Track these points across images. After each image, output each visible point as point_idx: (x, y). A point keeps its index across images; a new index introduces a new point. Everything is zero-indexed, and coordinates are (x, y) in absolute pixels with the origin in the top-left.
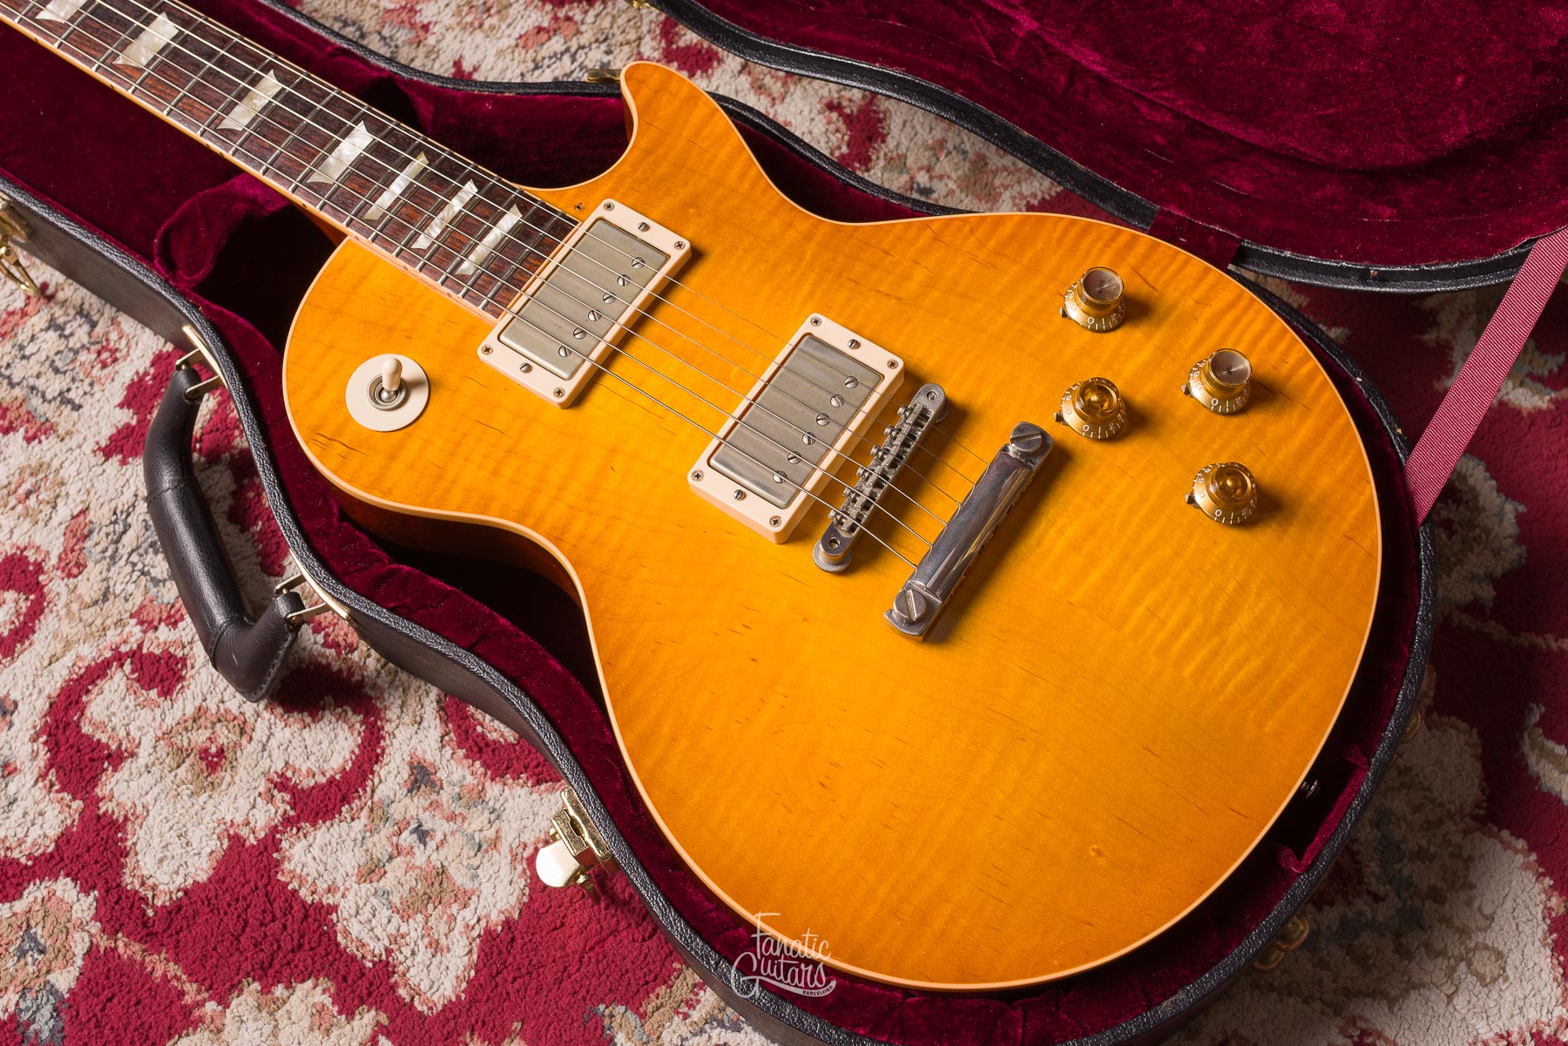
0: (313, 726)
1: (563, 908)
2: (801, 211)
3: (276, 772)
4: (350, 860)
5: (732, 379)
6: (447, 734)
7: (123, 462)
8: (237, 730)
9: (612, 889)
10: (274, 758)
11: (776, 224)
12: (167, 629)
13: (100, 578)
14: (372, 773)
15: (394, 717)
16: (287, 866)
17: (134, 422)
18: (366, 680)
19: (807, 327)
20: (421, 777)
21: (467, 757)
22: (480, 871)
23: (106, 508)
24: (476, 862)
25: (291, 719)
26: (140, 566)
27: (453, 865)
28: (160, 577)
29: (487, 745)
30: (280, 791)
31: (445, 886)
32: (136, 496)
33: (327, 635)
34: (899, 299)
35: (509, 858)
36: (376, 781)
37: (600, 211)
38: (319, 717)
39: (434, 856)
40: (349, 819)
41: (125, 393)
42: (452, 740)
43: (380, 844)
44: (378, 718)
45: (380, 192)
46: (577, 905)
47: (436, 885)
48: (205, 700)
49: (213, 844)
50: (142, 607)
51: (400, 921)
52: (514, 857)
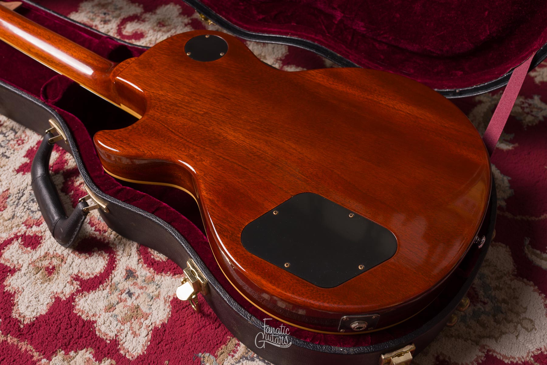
0: (89, 258)
1: (184, 318)
3: (74, 274)
4: (102, 304)
6: (140, 259)
7: (23, 174)
8: (61, 260)
9: (203, 310)
10: (74, 269)
12: (36, 227)
13: (11, 211)
14: (112, 273)
15: (120, 254)
16: (77, 307)
17: (28, 162)
18: (110, 242)
20: (130, 274)
21: (147, 267)
22: (152, 307)
23: (16, 189)
24: (151, 303)
25: (81, 256)
26: (27, 207)
27: (142, 304)
28: (34, 210)
29: (155, 262)
30: (75, 281)
31: (139, 312)
32: (27, 184)
33: (96, 227)
35: (164, 301)
36: (113, 276)
38: (92, 255)
39: (135, 302)
40: (102, 290)
41: (26, 153)
42: (142, 261)
43: (114, 298)
44: (114, 254)
46: (190, 317)
47: (135, 312)
48: (49, 250)
49: (49, 300)
50: (27, 220)
51: (121, 325)
52: (165, 301)
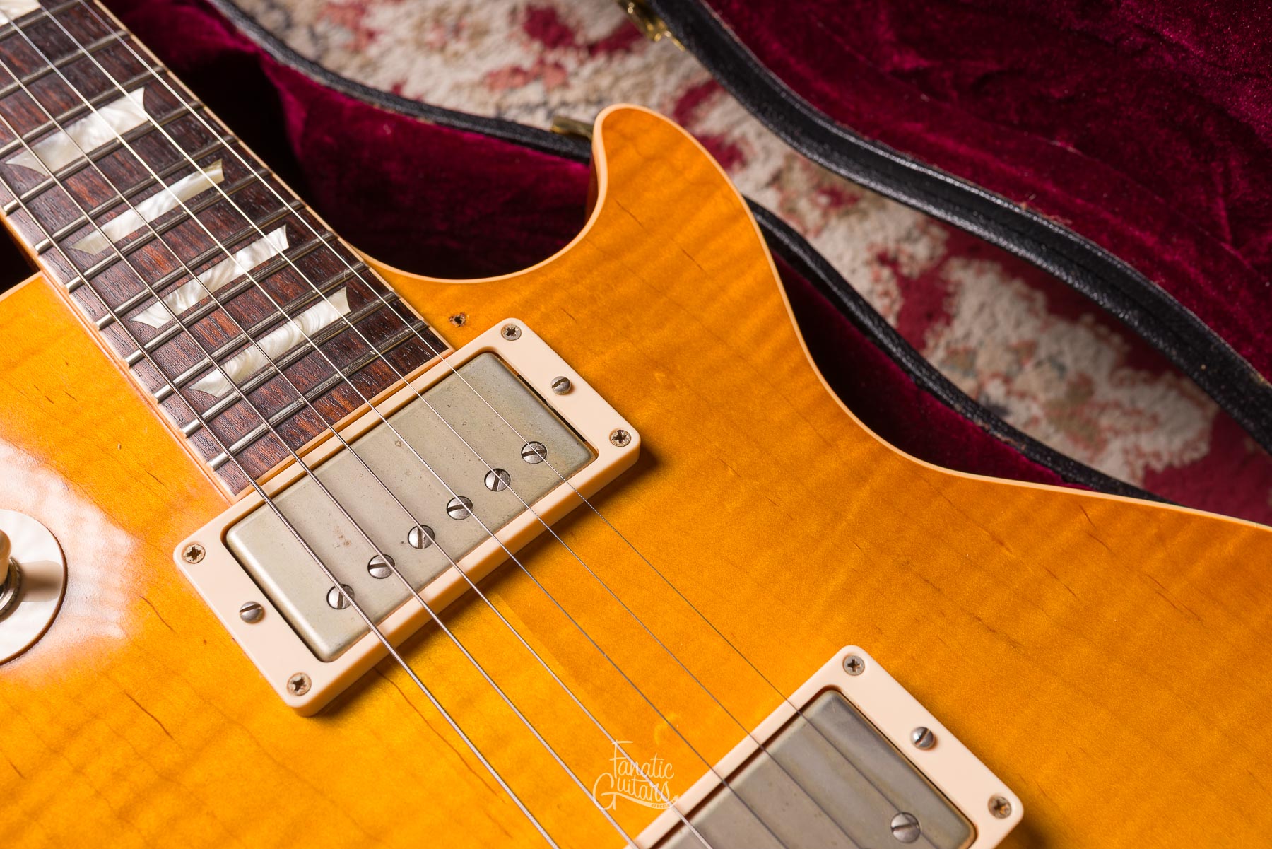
2: (853, 424)
5: (657, 739)
11: (805, 437)
19: (831, 672)
34: (1014, 644)
37: (492, 337)
45: (117, 208)
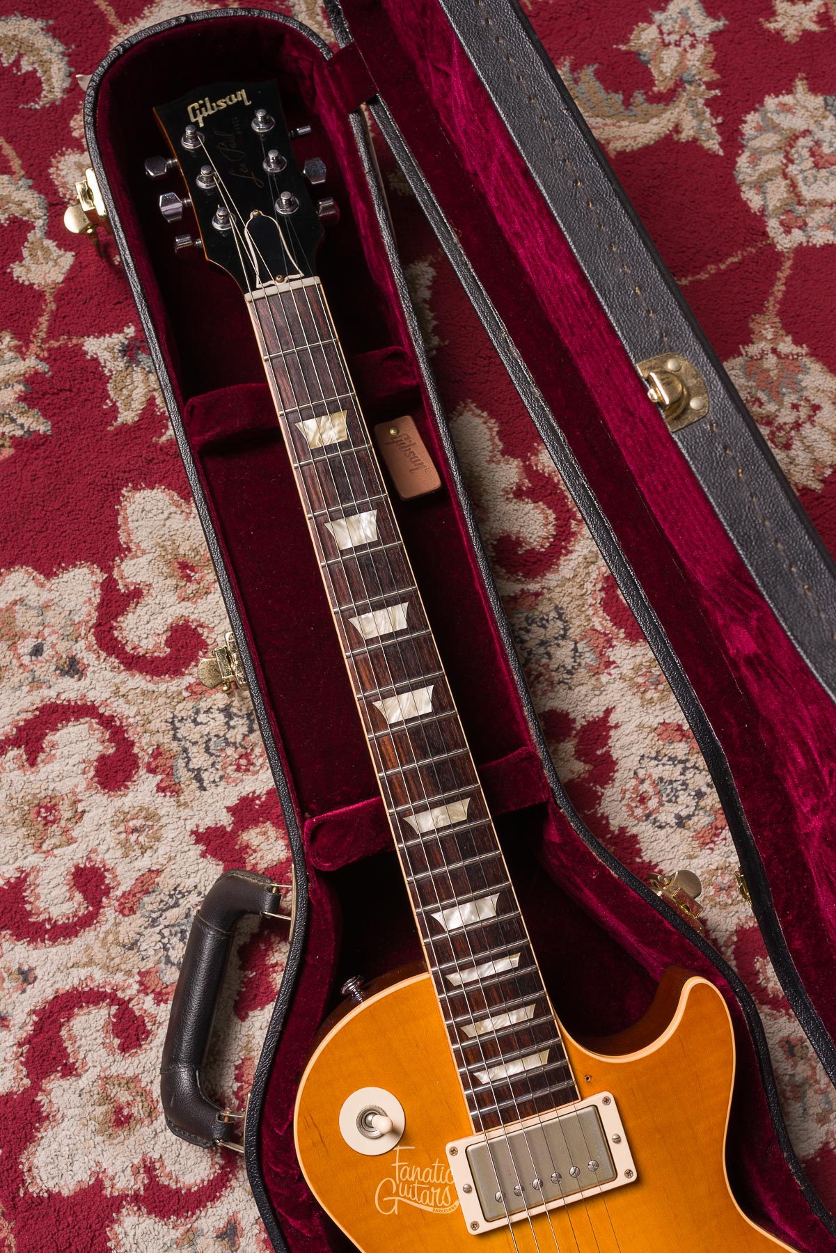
3: (151, 1158)
7: (203, 855)
8: (147, 1111)
10: (156, 1148)
11: (702, 1188)
12: (152, 1002)
13: (137, 930)
14: (204, 1206)
16: (116, 1227)
17: (229, 829)
20: (230, 1233)
21: (265, 1242)
23: (172, 882)
26: (165, 941)
28: (172, 959)
30: (144, 1173)
32: (196, 887)
36: (203, 1214)
40: (171, 1226)
41: (238, 802)
44: (232, 1172)
45: (469, 965)
48: (142, 1074)
49: (85, 1177)
50: (148, 972)
